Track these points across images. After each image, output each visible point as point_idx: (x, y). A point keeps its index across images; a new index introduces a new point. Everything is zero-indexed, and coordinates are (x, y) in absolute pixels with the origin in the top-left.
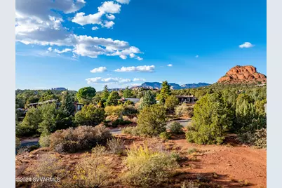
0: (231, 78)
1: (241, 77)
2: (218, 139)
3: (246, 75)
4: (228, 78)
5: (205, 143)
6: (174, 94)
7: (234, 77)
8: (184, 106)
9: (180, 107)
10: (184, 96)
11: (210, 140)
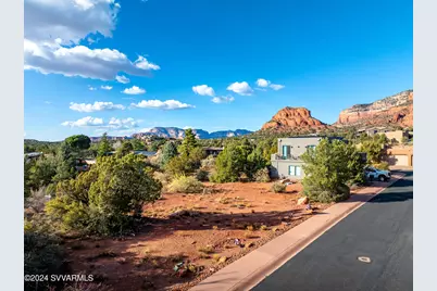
0: (279, 124)
1: (291, 123)
2: (232, 178)
3: (298, 120)
4: (274, 124)
5: (222, 182)
6: (200, 146)
7: (282, 122)
8: (211, 158)
9: (206, 160)
10: (213, 148)
11: (227, 179)
